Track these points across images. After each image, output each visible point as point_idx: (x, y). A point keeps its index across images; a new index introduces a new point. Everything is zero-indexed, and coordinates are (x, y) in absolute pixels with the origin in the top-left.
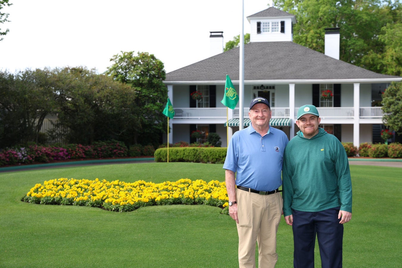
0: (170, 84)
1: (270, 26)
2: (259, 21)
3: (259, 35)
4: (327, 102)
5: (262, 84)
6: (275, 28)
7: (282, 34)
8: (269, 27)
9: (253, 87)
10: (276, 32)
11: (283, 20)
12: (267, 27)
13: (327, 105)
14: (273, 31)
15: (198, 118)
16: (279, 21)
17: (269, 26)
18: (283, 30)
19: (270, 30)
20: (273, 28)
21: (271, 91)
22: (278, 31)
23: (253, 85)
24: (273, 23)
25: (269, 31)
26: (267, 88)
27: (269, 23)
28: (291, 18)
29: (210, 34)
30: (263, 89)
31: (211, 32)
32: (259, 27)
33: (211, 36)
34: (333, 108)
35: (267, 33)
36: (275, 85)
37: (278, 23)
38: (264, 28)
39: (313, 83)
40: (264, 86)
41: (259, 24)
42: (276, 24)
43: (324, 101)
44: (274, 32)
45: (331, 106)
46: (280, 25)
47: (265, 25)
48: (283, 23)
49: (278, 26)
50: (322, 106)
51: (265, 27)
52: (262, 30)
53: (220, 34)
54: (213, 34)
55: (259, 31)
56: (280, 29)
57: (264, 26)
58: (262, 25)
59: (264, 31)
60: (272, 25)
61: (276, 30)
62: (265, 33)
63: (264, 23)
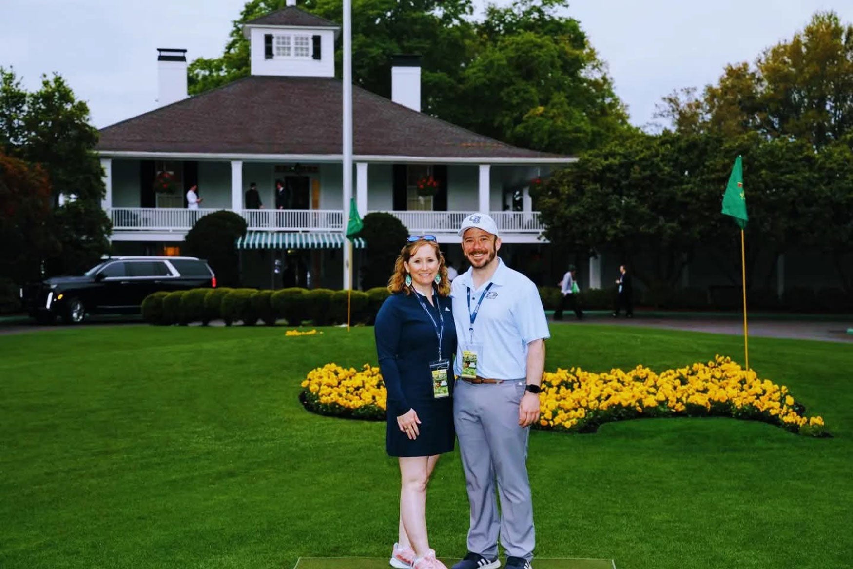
0: (106, 157)
1: (292, 45)
2: (268, 32)
3: (269, 61)
6: (302, 49)
7: (316, 61)
8: (288, 46)
9: (275, 168)
10: (304, 58)
11: (317, 33)
14: (297, 55)
15: (168, 230)
16: (310, 35)
17: (289, 43)
18: (317, 54)
19: (293, 51)
20: (296, 49)
21: (310, 175)
22: (307, 55)
24: (297, 38)
25: (289, 55)
27: (289, 38)
29: (158, 53)
31: (160, 50)
32: (269, 45)
33: (161, 58)
35: (286, 57)
36: (319, 164)
37: (307, 39)
38: (278, 48)
39: (395, 163)
42: (304, 41)
43: (416, 199)
44: (299, 58)
46: (311, 42)
47: (281, 41)
48: (317, 40)
49: (307, 44)
51: (281, 46)
52: (275, 51)
53: (181, 54)
54: (164, 54)
55: (269, 53)
56: (311, 52)
57: (278, 43)
58: (275, 41)
59: (279, 54)
60: (297, 44)
61: (304, 52)
62: (281, 57)
63: (278, 38)
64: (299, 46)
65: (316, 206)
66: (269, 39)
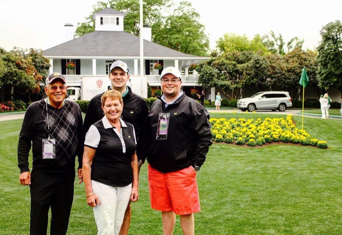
0: (51, 58)
1: (110, 20)
2: (102, 16)
3: (102, 26)
5: (113, 59)
6: (113, 22)
7: (118, 26)
10: (113, 25)
11: (118, 17)
12: (107, 21)
14: (111, 24)
16: (115, 17)
17: (108, 20)
18: (118, 23)
24: (111, 18)
25: (108, 24)
27: (108, 18)
28: (124, 16)
32: (102, 21)
37: (114, 19)
38: (105, 22)
39: (146, 59)
46: (116, 20)
48: (118, 19)
52: (104, 22)
55: (102, 23)
56: (116, 22)
57: (105, 20)
58: (104, 19)
59: (105, 23)
60: (111, 20)
62: (106, 24)
63: (105, 18)
66: (102, 19)
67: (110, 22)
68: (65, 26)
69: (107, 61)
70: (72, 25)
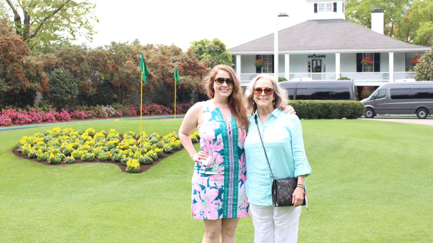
0: (238, 54)
1: (325, 7)
2: (316, 2)
3: (316, 14)
4: (369, 68)
5: (314, 53)
7: (335, 13)
9: (308, 56)
10: (330, 12)
11: (335, 2)
12: (323, 8)
13: (369, 70)
14: (327, 11)
16: (332, 2)
17: (324, 6)
18: (335, 10)
21: (322, 59)
22: (331, 10)
23: (307, 54)
24: (327, 4)
26: (319, 56)
27: (324, 4)
30: (315, 58)
34: (373, 73)
35: (323, 12)
36: (325, 54)
37: (331, 4)
38: (320, 9)
40: (316, 55)
41: (316, 5)
43: (366, 68)
45: (372, 71)
46: (333, 5)
47: (321, 6)
48: (335, 4)
49: (331, 6)
50: (365, 71)
52: (318, 10)
55: (316, 11)
56: (333, 9)
57: (320, 7)
58: (318, 6)
59: (320, 11)
60: (327, 6)
61: (330, 10)
62: (321, 12)
63: (320, 5)
64: (328, 7)
65: (324, 71)
67: (325, 9)
68: (279, 16)
69: (309, 57)
70: (287, 14)
